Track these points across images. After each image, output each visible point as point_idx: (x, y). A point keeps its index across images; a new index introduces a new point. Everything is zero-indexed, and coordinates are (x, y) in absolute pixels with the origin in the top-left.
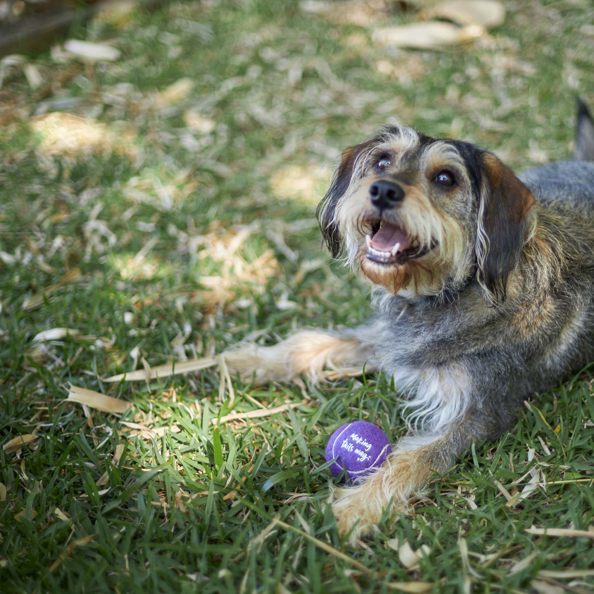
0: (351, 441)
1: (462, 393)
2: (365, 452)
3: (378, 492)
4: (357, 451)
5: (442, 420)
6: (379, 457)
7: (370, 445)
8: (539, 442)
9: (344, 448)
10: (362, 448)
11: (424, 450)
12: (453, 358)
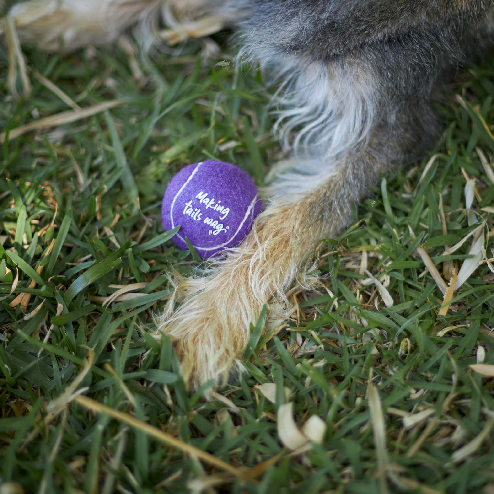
0: (198, 205)
1: (364, 101)
2: (220, 222)
3: (243, 288)
4: (207, 221)
5: (335, 143)
6: (241, 225)
7: (228, 210)
8: (478, 158)
9: (187, 215)
10: (216, 216)
11: (309, 200)
12: (349, 50)
